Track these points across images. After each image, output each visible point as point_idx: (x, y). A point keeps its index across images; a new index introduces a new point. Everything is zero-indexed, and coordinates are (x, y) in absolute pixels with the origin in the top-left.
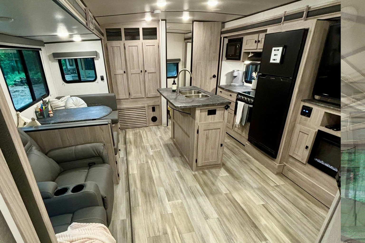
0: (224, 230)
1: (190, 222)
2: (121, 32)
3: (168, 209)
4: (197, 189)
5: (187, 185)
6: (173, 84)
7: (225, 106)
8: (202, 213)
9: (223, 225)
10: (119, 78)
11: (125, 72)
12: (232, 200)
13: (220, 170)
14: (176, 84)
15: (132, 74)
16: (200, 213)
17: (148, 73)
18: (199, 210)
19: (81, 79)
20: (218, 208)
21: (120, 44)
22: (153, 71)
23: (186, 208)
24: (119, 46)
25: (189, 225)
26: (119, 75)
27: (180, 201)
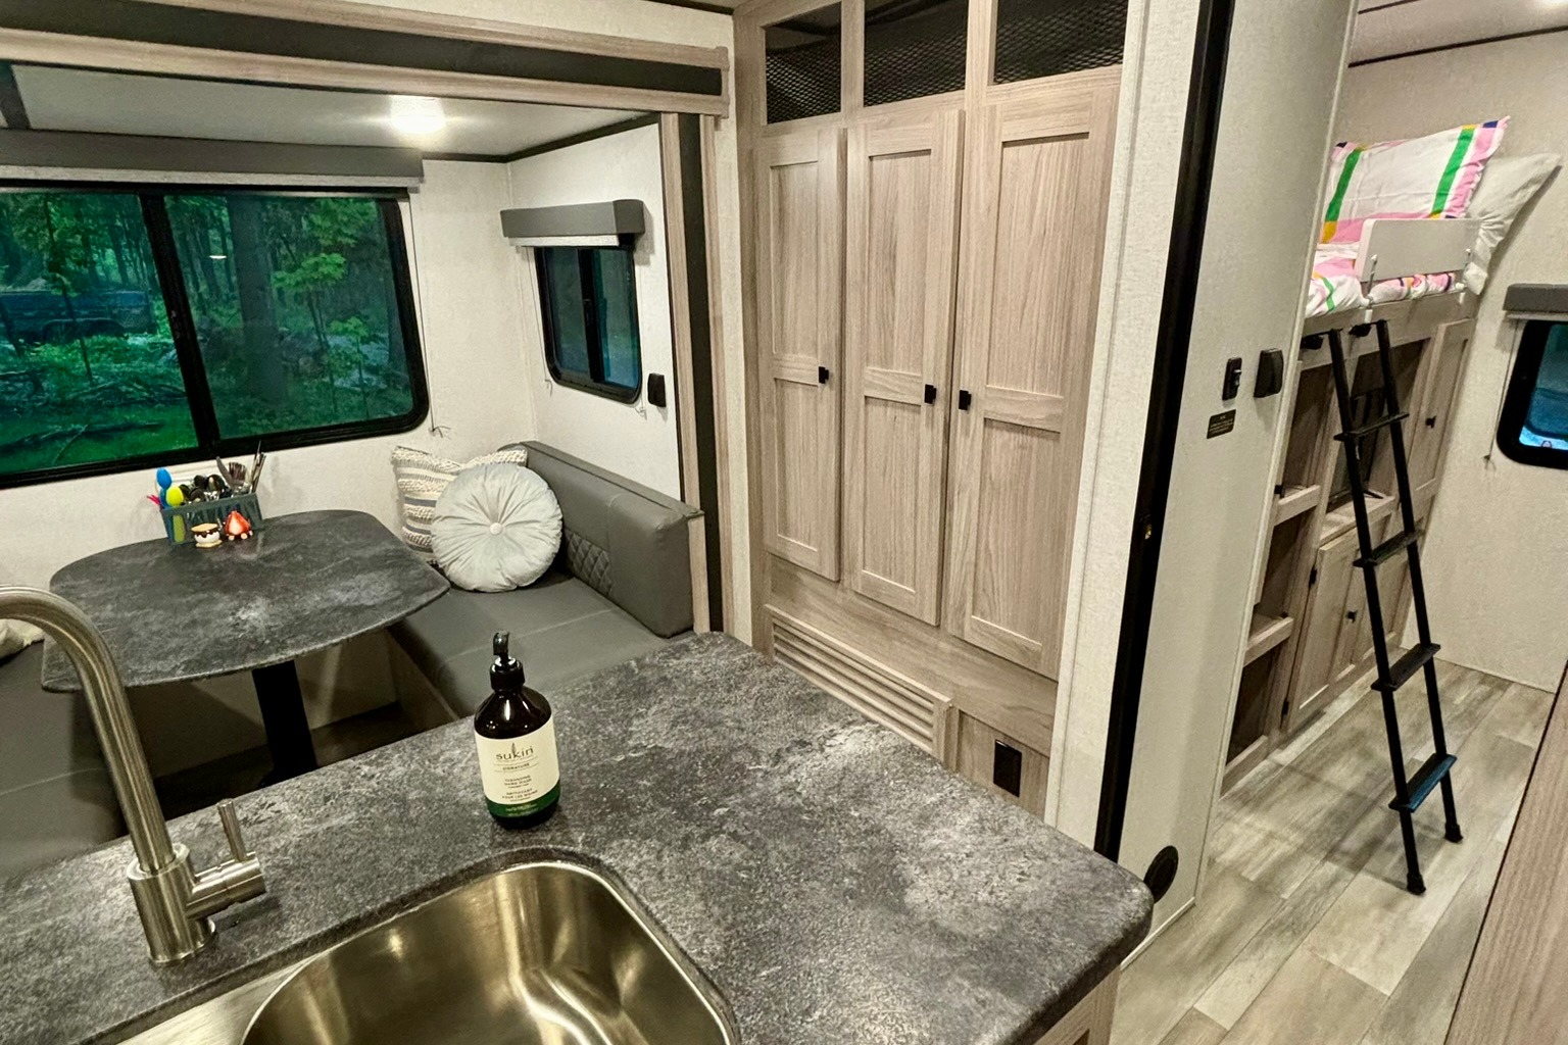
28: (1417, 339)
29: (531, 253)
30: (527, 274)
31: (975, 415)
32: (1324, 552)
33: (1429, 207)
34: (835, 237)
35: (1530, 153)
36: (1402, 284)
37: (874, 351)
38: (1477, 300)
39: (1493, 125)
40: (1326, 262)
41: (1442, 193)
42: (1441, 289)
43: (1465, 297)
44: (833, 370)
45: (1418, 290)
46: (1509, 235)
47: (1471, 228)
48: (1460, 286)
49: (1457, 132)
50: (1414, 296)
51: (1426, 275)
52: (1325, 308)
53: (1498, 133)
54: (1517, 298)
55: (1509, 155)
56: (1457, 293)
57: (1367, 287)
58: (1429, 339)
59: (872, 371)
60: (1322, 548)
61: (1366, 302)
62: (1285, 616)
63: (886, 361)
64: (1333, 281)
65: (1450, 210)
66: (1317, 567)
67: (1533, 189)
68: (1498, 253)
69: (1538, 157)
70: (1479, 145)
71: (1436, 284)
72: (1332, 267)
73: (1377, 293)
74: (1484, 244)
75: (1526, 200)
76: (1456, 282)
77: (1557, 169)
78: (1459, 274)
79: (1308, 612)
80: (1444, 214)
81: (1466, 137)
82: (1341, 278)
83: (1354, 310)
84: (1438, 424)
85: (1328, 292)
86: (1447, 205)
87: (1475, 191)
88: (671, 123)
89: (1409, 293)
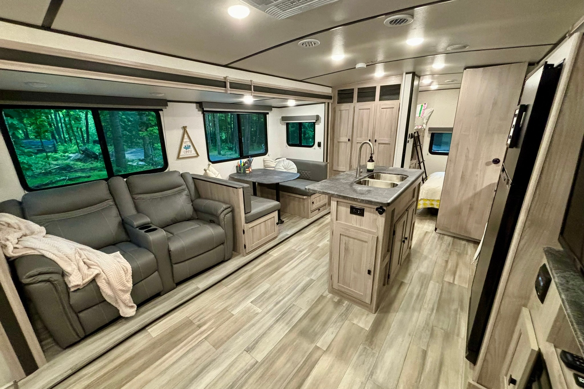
0: (238, 379)
1: (229, 338)
2: (353, 93)
3: (238, 309)
4: (297, 313)
5: (296, 300)
6: (369, 161)
7: (377, 207)
8: (255, 341)
9: (247, 374)
10: (342, 146)
11: (349, 140)
12: (309, 361)
13: (368, 315)
14: (373, 161)
15: (357, 143)
16: (253, 339)
17: (379, 144)
18: (257, 335)
19: (301, 144)
20: (278, 352)
21: (350, 106)
22: (387, 142)
23: (252, 322)
24: (348, 108)
25: (225, 339)
26: (343, 143)
27: (259, 310)
29: (286, 124)
30: (285, 127)
31: (377, 143)
33: (419, 116)
34: (352, 120)
35: (430, 108)
37: (359, 135)
38: (425, 129)
39: (425, 104)
44: (350, 139)
46: (428, 120)
48: (423, 127)
49: (421, 105)
53: (426, 105)
54: (430, 129)
59: (358, 139)
63: (361, 137)
68: (427, 122)
70: (424, 107)
74: (425, 121)
77: (433, 111)
81: (422, 106)
86: (421, 115)
88: (327, 104)
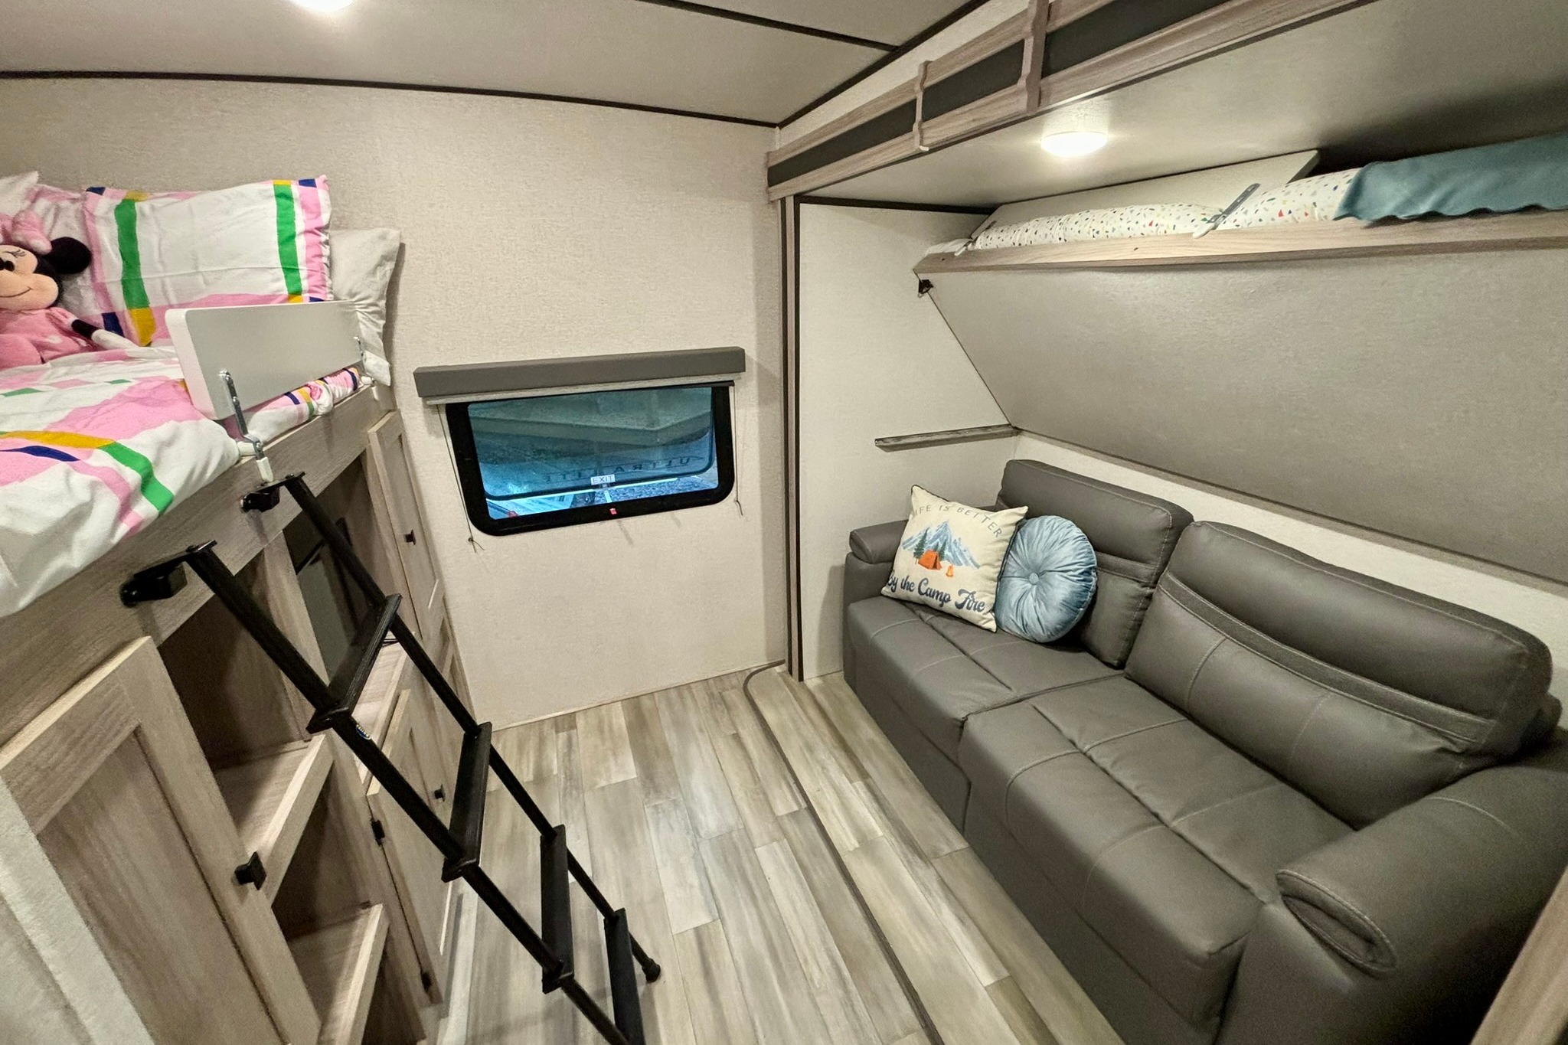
28: (351, 458)
32: (375, 796)
36: (296, 402)
40: (120, 397)
41: (290, 268)
42: (350, 390)
43: (379, 392)
45: (324, 402)
47: (346, 313)
50: (321, 411)
51: (322, 379)
52: (145, 509)
55: (346, 228)
56: (368, 391)
57: (235, 424)
58: (364, 453)
60: (370, 793)
61: (249, 448)
62: (367, 905)
64: (142, 443)
65: (310, 291)
66: (378, 817)
67: (389, 267)
69: (379, 231)
71: (341, 386)
72: (135, 408)
73: (260, 427)
75: (388, 279)
76: (360, 376)
78: (359, 366)
79: (397, 878)
80: (306, 296)
82: (163, 431)
83: (228, 474)
84: (418, 536)
85: (133, 477)
87: (330, 266)
89: (312, 410)
